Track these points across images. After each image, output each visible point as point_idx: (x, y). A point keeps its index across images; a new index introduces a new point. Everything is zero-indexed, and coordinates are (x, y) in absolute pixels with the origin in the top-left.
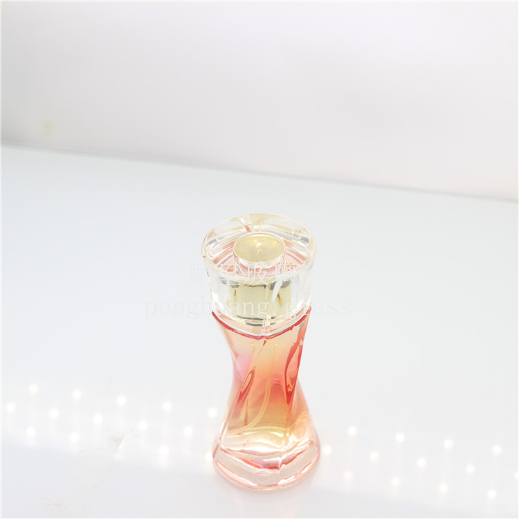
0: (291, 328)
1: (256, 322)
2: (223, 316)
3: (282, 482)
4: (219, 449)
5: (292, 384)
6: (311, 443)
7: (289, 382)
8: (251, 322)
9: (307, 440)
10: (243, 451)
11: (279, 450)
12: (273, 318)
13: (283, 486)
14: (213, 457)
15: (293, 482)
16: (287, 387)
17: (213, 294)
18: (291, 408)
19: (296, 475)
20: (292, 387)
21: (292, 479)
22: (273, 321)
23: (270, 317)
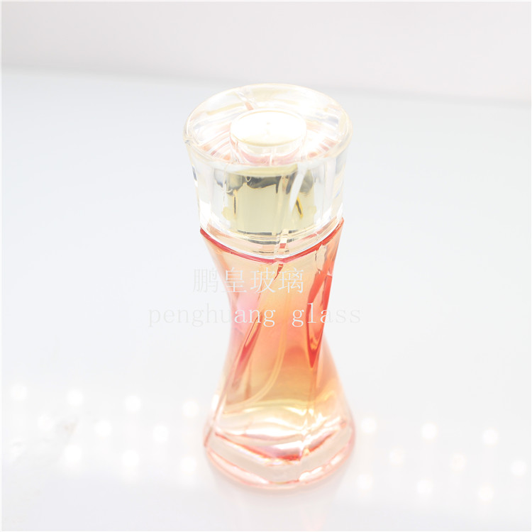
0: (316, 248)
1: (266, 238)
2: (216, 232)
3: (303, 477)
4: (213, 435)
5: (317, 339)
6: (343, 423)
7: (312, 335)
8: (258, 238)
9: (338, 419)
10: (245, 435)
11: (299, 433)
12: (290, 232)
13: (307, 482)
14: (205, 444)
15: (319, 478)
16: (310, 341)
17: (201, 202)
18: (315, 373)
19: (324, 466)
20: (317, 342)
21: (317, 471)
22: (290, 236)
23: (286, 231)
